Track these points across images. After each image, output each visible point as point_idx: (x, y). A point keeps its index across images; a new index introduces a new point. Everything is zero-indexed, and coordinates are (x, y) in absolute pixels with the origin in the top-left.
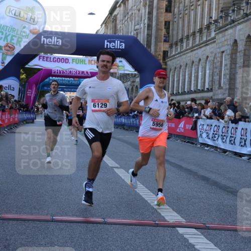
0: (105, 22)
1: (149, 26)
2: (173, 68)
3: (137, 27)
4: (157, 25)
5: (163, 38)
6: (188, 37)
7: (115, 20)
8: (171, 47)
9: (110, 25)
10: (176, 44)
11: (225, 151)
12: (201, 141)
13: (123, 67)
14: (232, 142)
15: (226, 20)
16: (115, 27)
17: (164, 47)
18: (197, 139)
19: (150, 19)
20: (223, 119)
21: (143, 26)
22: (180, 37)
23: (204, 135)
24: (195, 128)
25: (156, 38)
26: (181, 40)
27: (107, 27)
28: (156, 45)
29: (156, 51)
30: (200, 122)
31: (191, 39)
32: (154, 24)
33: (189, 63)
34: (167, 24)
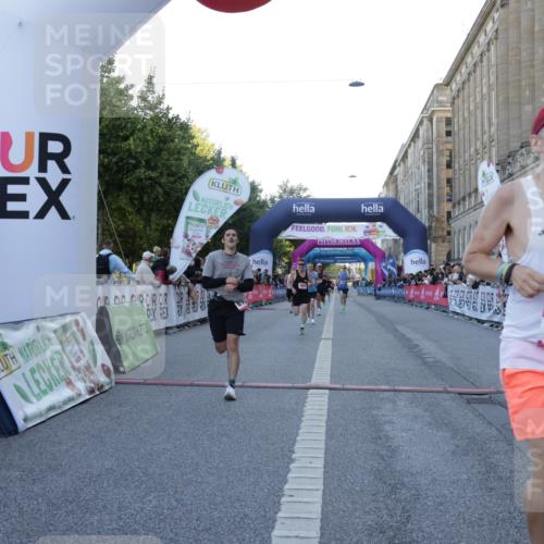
0: (386, 184)
1: (430, 185)
2: (457, 230)
3: (418, 187)
4: (438, 183)
5: (446, 198)
6: (470, 195)
7: (396, 180)
8: (454, 206)
9: (392, 187)
10: (459, 204)
11: (471, 318)
12: (451, 309)
13: (384, 232)
14: (475, 309)
15: (504, 173)
16: (397, 187)
17: (447, 207)
18: (447, 307)
19: (430, 177)
20: (465, 282)
21: (423, 185)
22: (462, 195)
23: (453, 303)
24: (445, 296)
25: (438, 197)
26: (464, 199)
27: (388, 189)
28: (439, 205)
29: (438, 212)
30: (450, 288)
31: (473, 195)
32: (435, 182)
33: (467, 225)
34: (449, 181)
